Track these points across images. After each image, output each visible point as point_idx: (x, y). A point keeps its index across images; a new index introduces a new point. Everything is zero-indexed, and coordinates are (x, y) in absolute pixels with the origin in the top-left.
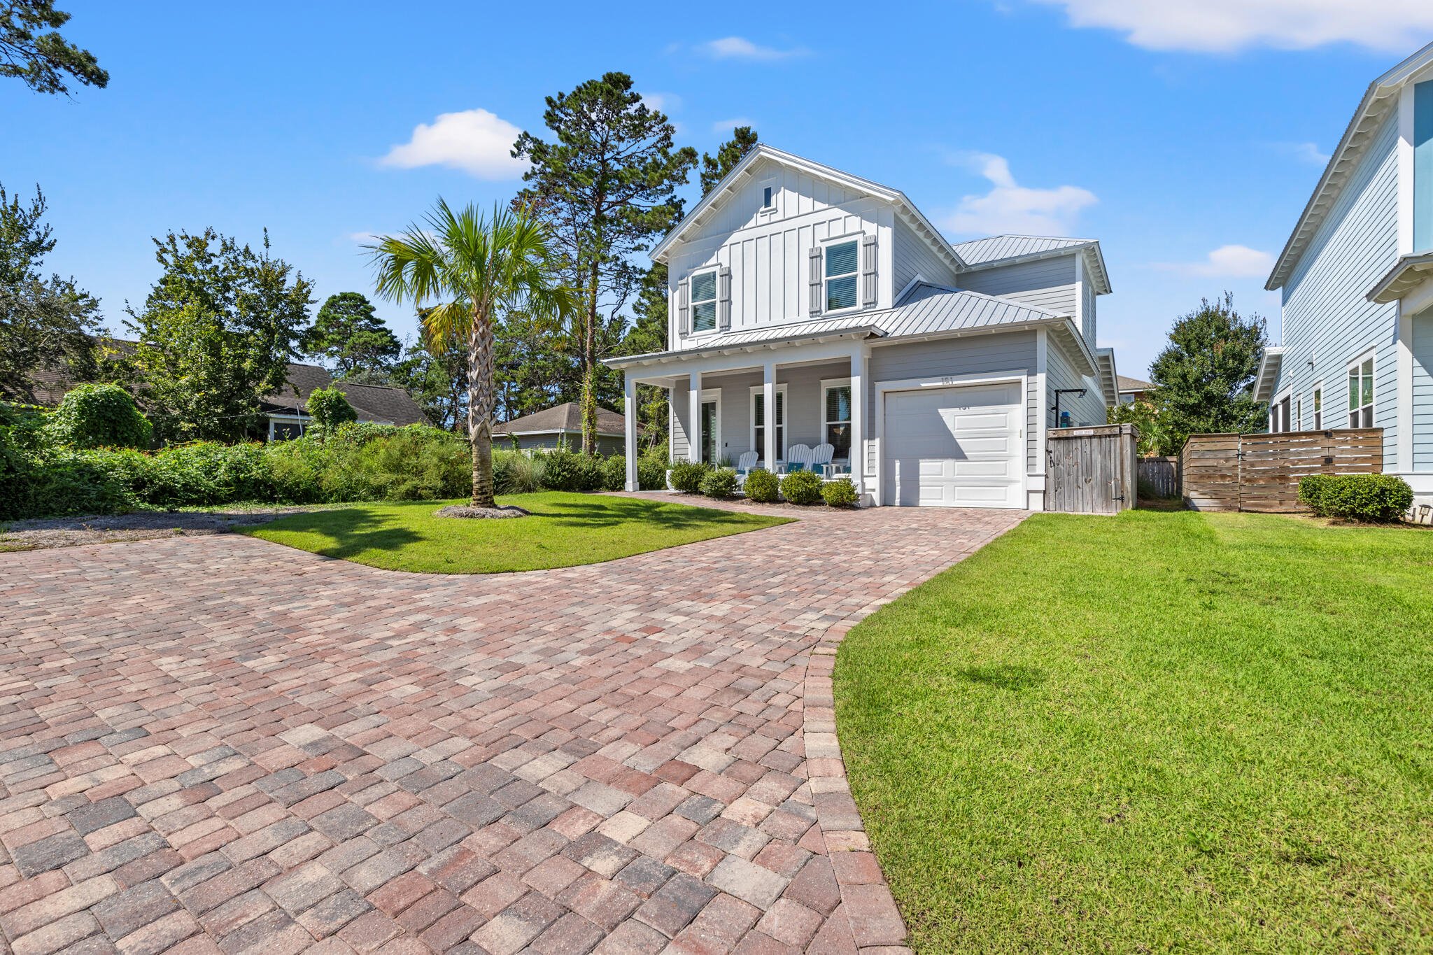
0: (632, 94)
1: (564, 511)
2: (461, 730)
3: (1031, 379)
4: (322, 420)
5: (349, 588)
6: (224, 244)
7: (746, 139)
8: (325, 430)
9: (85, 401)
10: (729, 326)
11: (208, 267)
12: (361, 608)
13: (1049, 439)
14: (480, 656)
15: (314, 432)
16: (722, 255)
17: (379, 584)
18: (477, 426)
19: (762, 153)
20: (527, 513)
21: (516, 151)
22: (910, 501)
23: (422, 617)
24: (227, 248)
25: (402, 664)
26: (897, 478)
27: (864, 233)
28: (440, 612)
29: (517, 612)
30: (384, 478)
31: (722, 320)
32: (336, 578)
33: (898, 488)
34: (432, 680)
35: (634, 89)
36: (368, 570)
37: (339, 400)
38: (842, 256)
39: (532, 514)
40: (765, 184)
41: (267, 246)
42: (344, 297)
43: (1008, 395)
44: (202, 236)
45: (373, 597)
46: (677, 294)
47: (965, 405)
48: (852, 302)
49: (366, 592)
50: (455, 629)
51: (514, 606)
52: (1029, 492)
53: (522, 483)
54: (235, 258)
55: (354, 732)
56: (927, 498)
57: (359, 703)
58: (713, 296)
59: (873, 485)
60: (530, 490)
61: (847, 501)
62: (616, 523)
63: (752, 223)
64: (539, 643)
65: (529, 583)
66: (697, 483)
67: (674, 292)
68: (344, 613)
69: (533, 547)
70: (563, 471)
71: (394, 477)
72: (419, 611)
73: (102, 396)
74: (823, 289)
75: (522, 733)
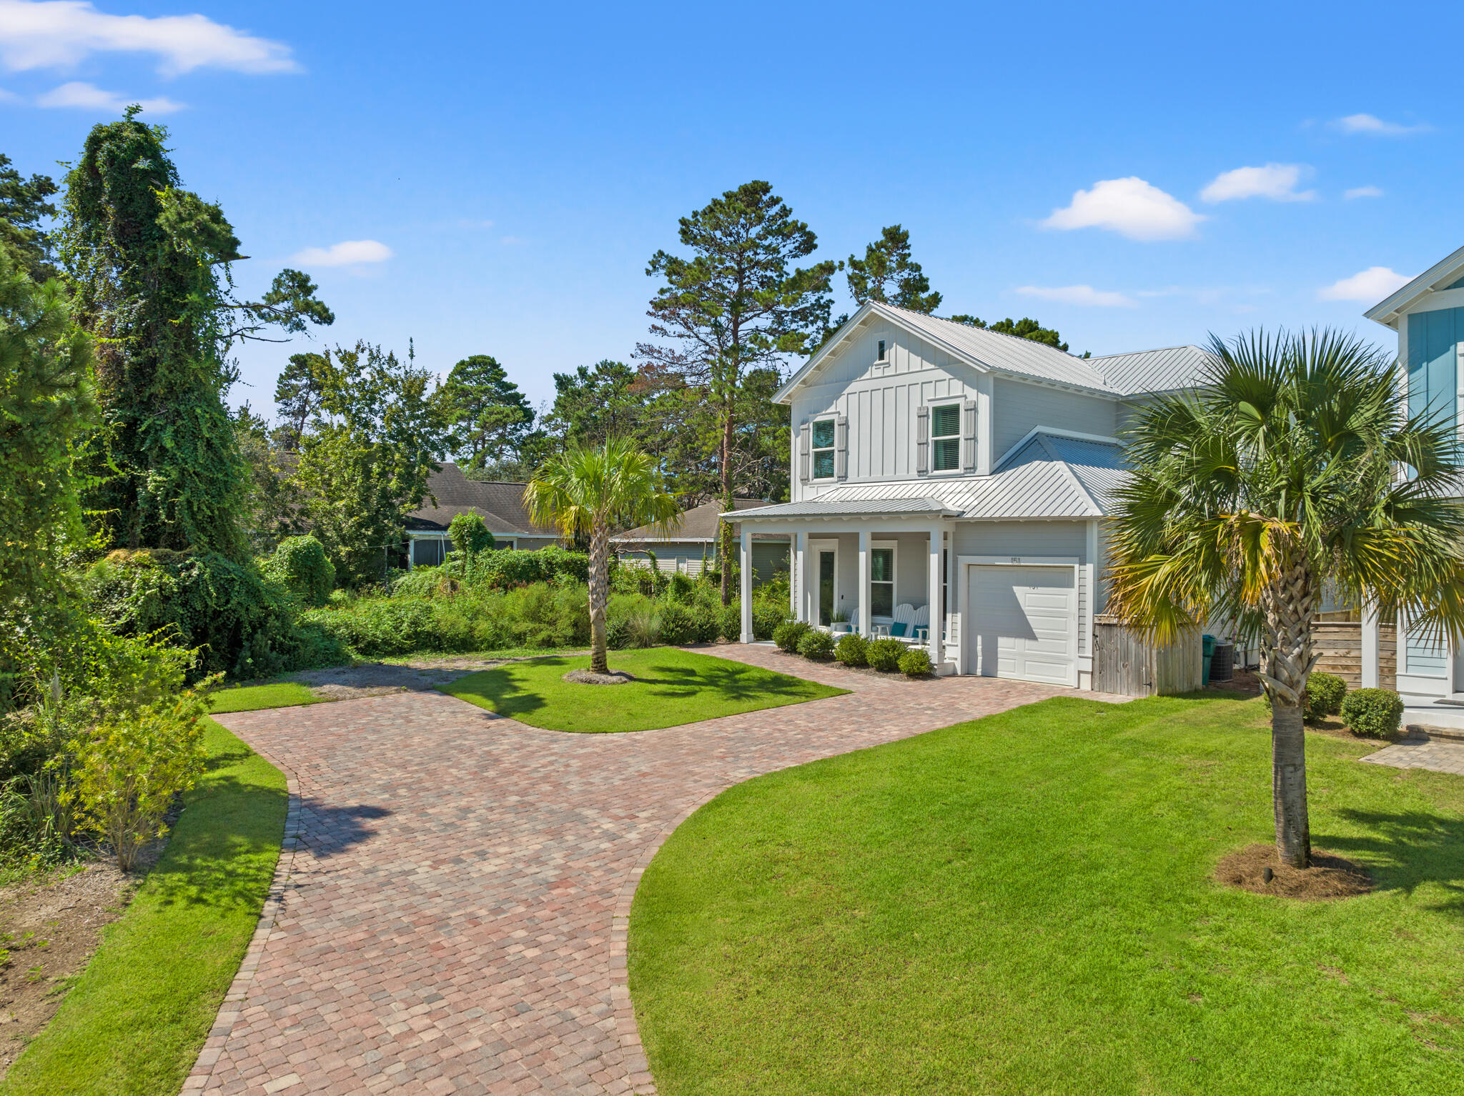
0: (772, 197)
1: (659, 676)
2: (566, 801)
3: (1082, 567)
4: (463, 547)
5: (516, 739)
6: (371, 354)
7: (896, 238)
8: (465, 556)
9: (293, 553)
10: (846, 477)
11: (358, 380)
12: (524, 751)
13: (1095, 625)
14: (577, 778)
15: (455, 559)
16: (840, 404)
17: (531, 737)
18: (595, 611)
19: (873, 310)
20: (631, 678)
21: (651, 268)
22: (989, 673)
23: (553, 758)
24: (373, 358)
25: (545, 778)
26: (979, 648)
27: (965, 397)
28: (562, 756)
29: (599, 759)
30: (525, 626)
31: (839, 470)
32: (508, 732)
33: (980, 659)
34: (557, 785)
35: (774, 193)
36: (524, 726)
37: (479, 526)
38: (947, 417)
39: (635, 680)
40: (879, 337)
41: (412, 356)
42: (474, 361)
43: (1063, 579)
44: (352, 350)
45: (529, 746)
46: (799, 439)
47: (1034, 584)
48: (956, 467)
49: (525, 742)
50: (568, 766)
51: (599, 755)
52: (1080, 672)
53: (640, 638)
54: (380, 366)
55: (531, 799)
56: (1005, 671)
57: (531, 791)
58: (832, 444)
59: (954, 655)
60: (646, 646)
61: (923, 672)
62: (693, 693)
63: (867, 376)
64: (604, 774)
65: (612, 741)
66: (796, 642)
67: (797, 437)
68: (516, 754)
69: (624, 714)
70: (677, 627)
71: (531, 625)
72: (552, 754)
73: (304, 548)
74: (930, 448)
75: (586, 804)
